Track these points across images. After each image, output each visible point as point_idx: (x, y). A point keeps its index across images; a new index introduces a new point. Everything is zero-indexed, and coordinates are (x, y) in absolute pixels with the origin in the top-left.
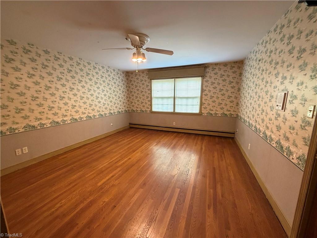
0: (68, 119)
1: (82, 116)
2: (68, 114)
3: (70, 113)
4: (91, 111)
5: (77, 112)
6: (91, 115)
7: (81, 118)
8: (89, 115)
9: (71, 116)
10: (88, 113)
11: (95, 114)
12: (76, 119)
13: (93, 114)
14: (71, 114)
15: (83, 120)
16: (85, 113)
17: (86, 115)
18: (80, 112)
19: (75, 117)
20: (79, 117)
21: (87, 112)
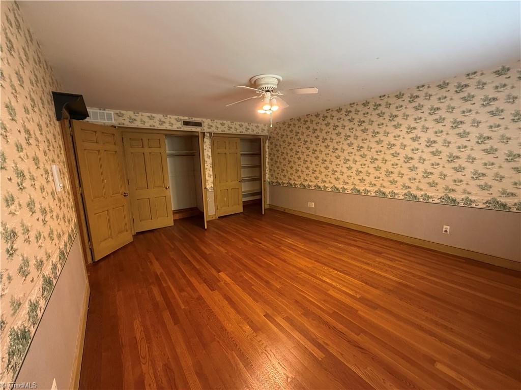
0: (349, 187)
1: (368, 189)
2: (350, 182)
3: (352, 180)
4: (386, 184)
5: (362, 181)
6: (387, 191)
7: (366, 191)
8: (383, 190)
9: (353, 185)
10: (381, 187)
11: (396, 191)
12: (359, 191)
13: (390, 190)
14: (353, 183)
15: (369, 194)
16: (375, 185)
17: (376, 189)
18: (367, 182)
19: (358, 188)
20: (364, 188)
21: (378, 184)
